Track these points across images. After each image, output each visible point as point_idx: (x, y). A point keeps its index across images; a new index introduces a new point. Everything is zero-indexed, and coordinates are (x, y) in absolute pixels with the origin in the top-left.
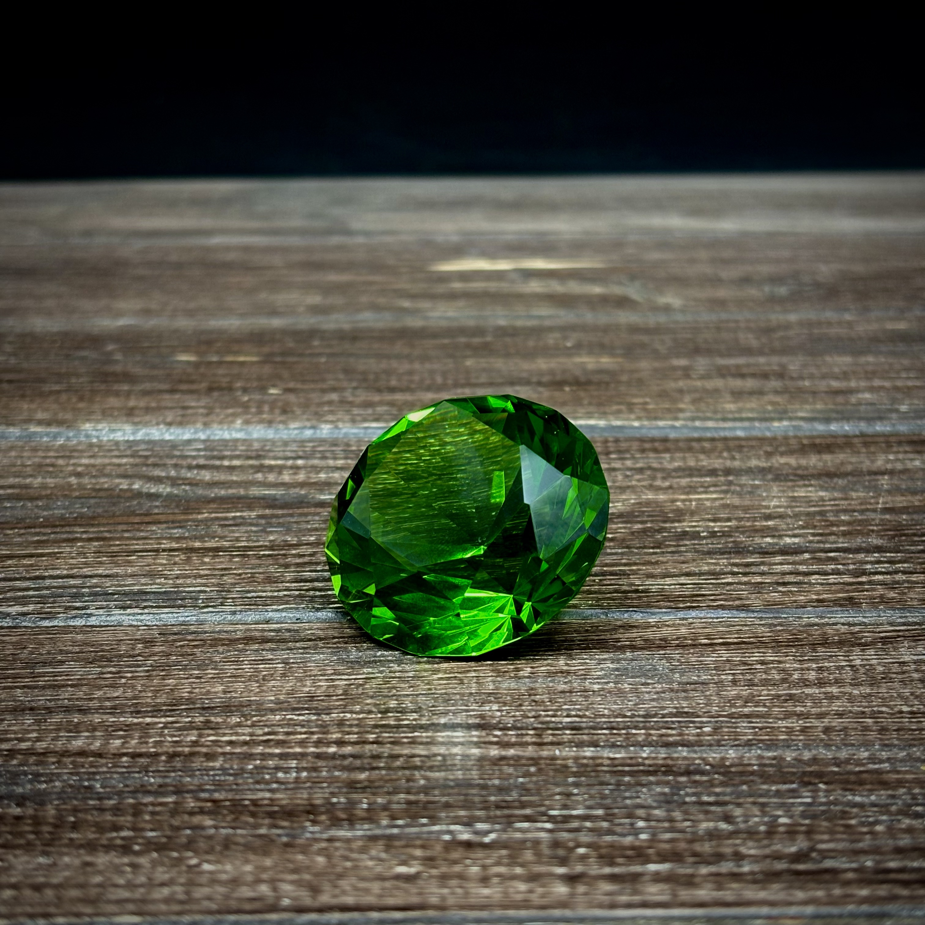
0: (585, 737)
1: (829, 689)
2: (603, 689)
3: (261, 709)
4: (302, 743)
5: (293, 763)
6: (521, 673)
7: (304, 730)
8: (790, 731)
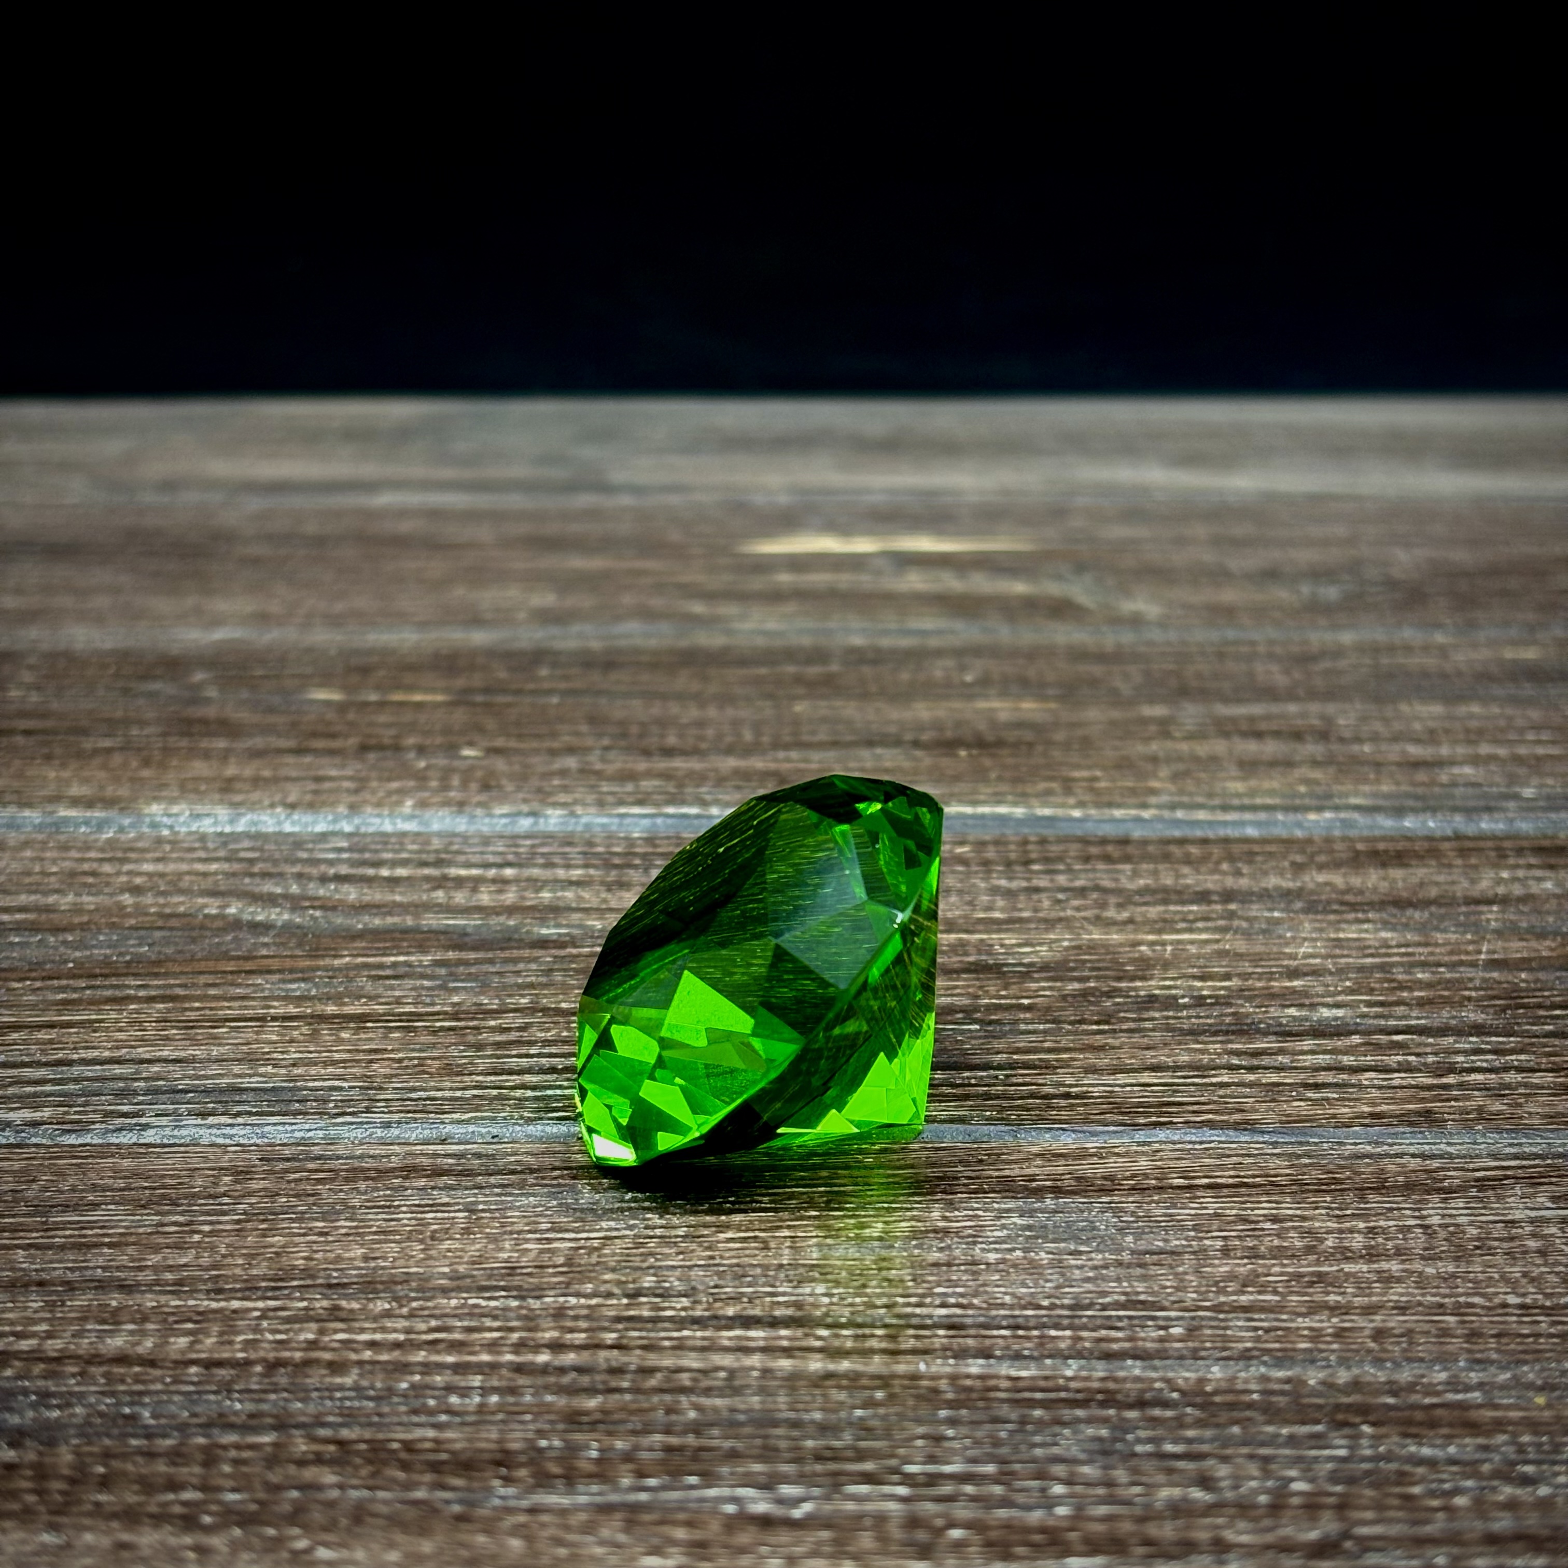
0: (970, 1342)
1: (1384, 1265)
2: (1004, 1261)
3: (426, 1289)
4: (493, 1346)
5: (476, 1381)
6: (867, 1232)
7: (497, 1324)
8: (1316, 1335)
